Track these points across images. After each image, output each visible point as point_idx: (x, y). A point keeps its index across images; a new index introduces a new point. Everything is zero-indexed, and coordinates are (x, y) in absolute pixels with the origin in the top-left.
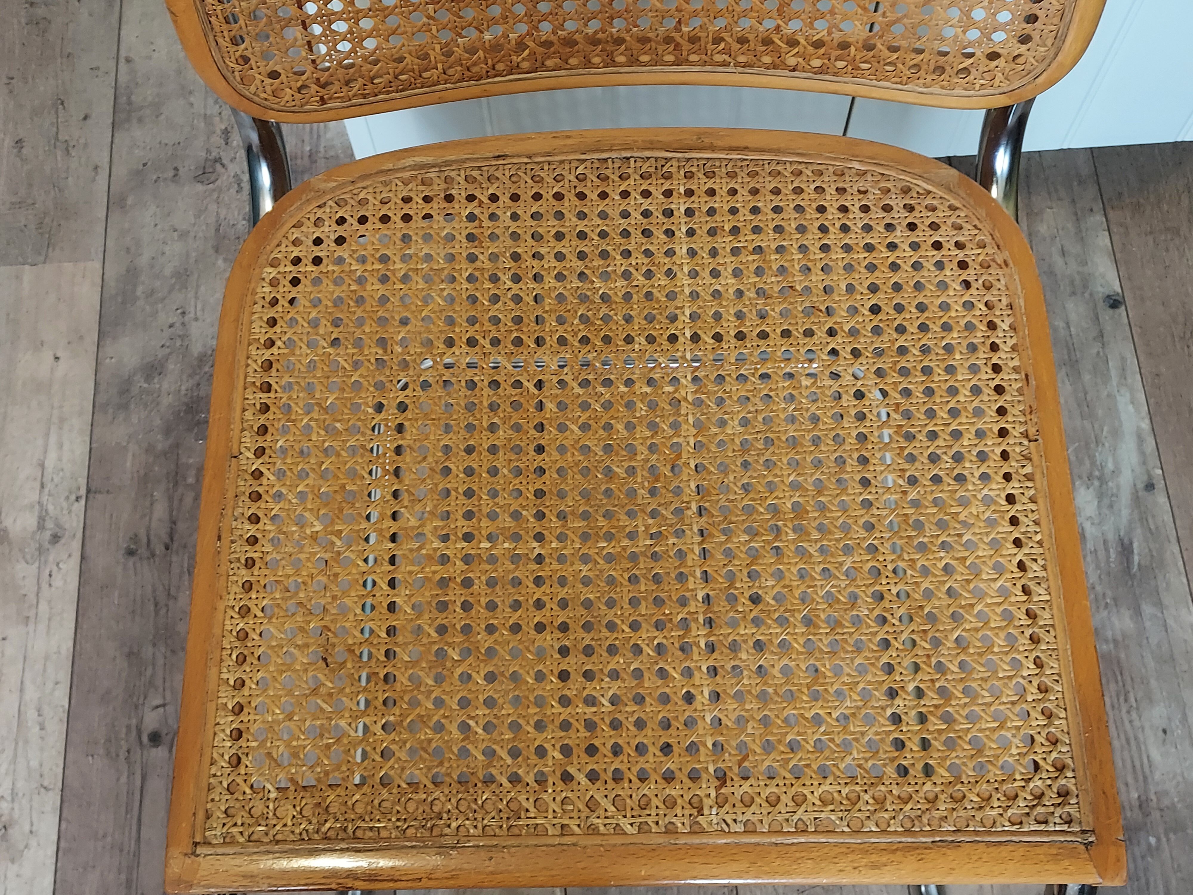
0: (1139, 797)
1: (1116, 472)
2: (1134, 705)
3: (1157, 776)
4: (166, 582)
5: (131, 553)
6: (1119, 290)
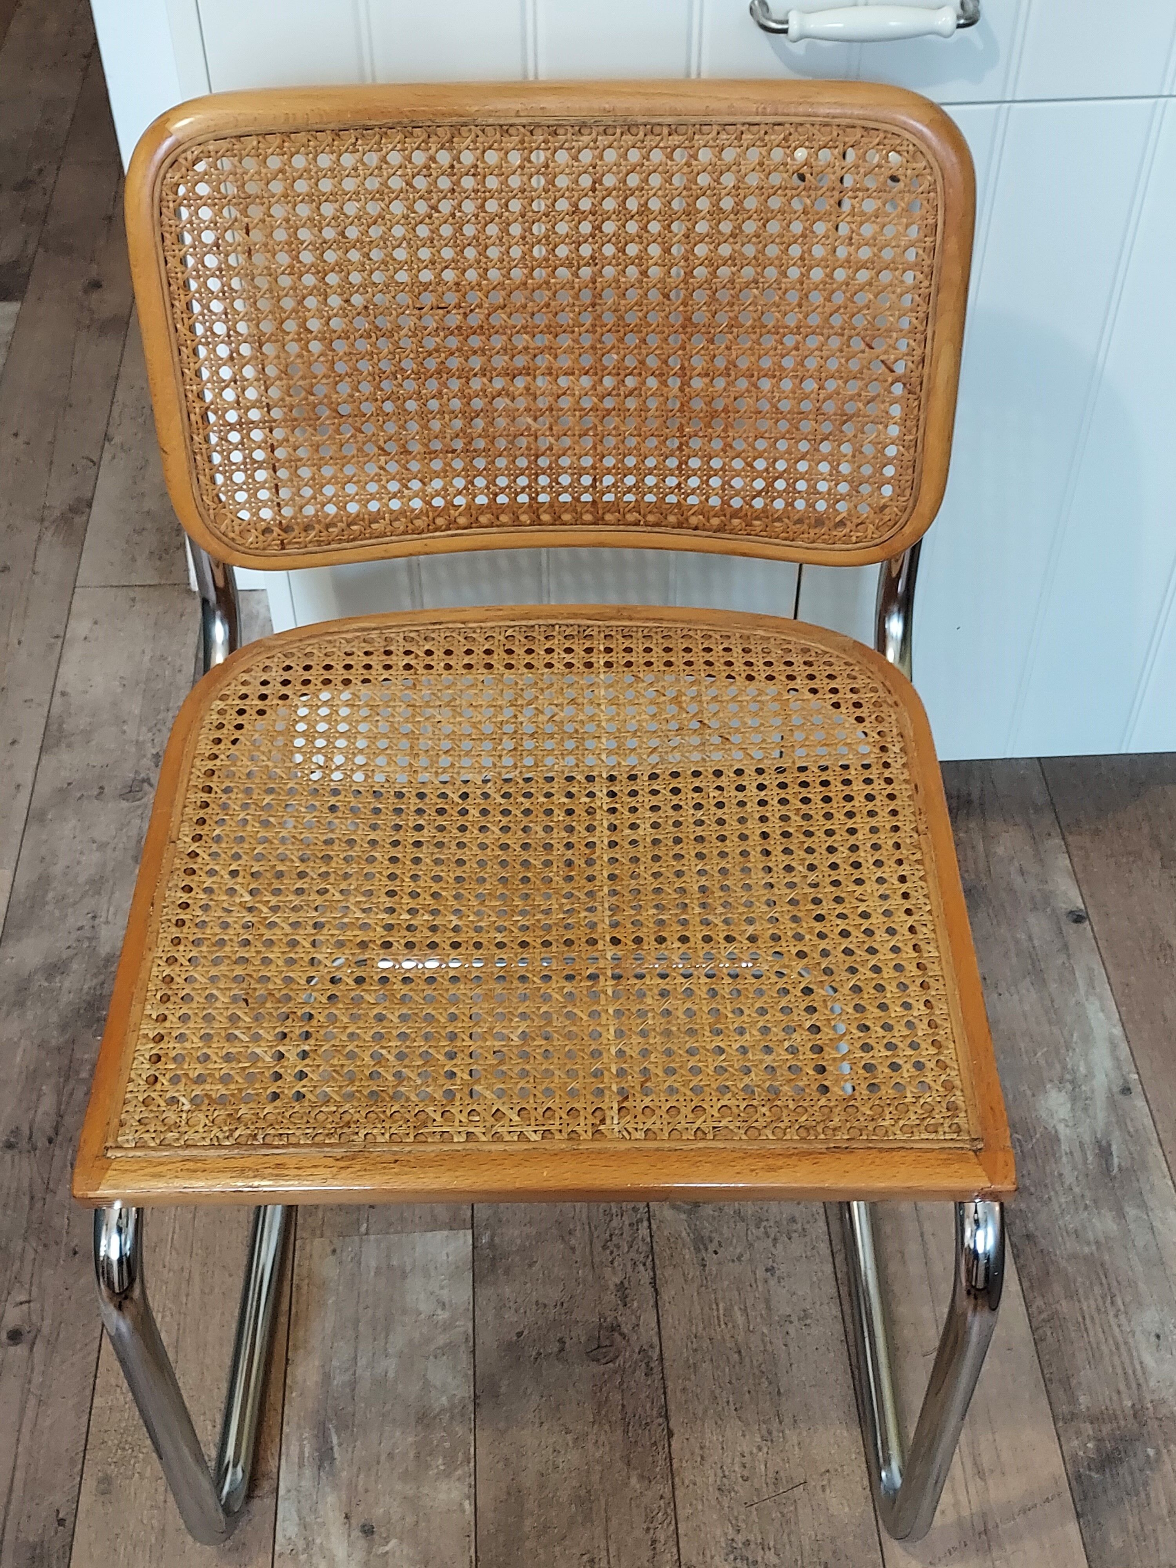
0: (1134, 1405)
1: (1090, 1075)
2: (1122, 1308)
3: (1152, 1383)
4: (46, 1176)
5: (10, 1146)
6: (1082, 907)
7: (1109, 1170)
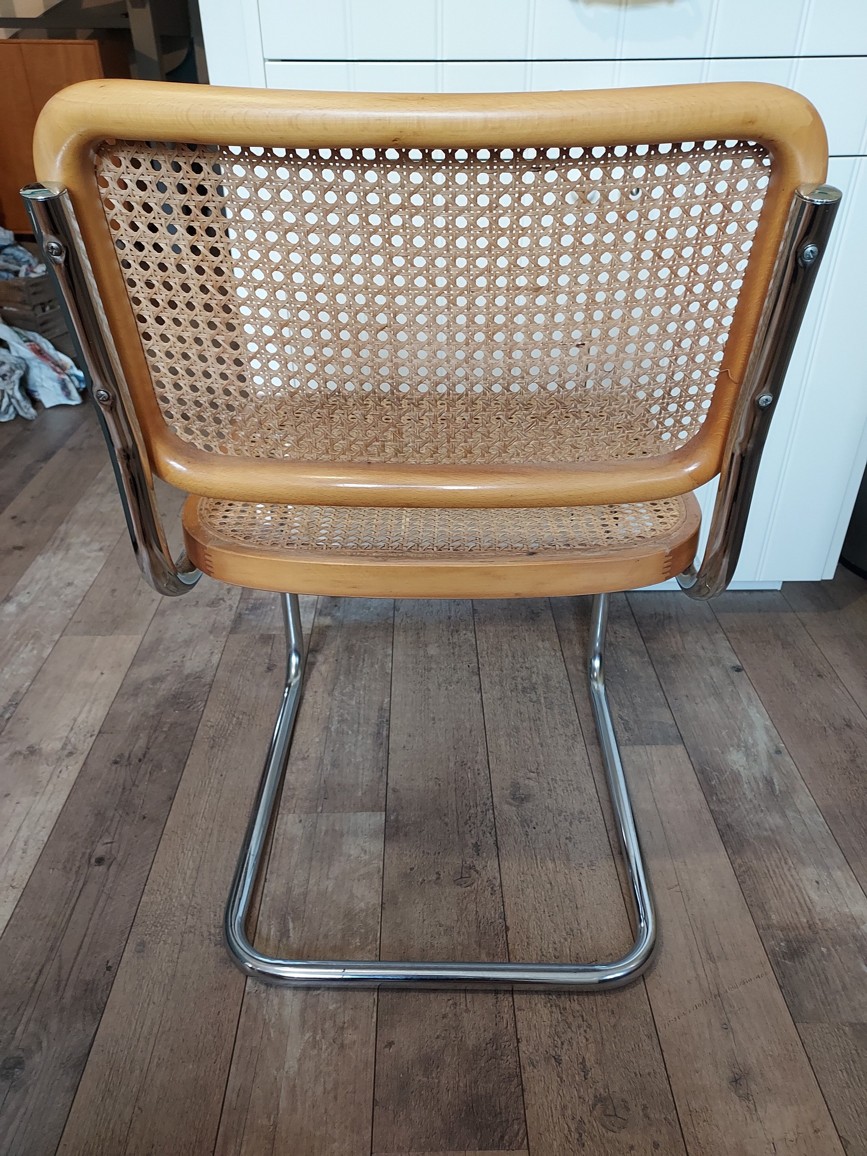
0: (808, 921)
1: (755, 744)
2: (792, 866)
3: (818, 909)
4: (134, 778)
5: (116, 762)
6: (740, 664)
7: (773, 791)
